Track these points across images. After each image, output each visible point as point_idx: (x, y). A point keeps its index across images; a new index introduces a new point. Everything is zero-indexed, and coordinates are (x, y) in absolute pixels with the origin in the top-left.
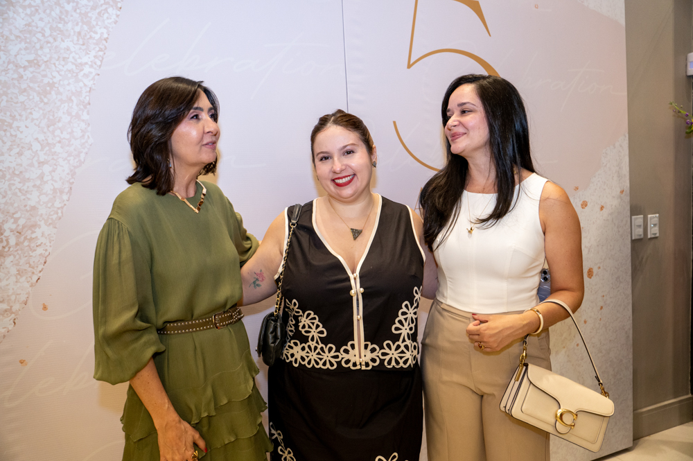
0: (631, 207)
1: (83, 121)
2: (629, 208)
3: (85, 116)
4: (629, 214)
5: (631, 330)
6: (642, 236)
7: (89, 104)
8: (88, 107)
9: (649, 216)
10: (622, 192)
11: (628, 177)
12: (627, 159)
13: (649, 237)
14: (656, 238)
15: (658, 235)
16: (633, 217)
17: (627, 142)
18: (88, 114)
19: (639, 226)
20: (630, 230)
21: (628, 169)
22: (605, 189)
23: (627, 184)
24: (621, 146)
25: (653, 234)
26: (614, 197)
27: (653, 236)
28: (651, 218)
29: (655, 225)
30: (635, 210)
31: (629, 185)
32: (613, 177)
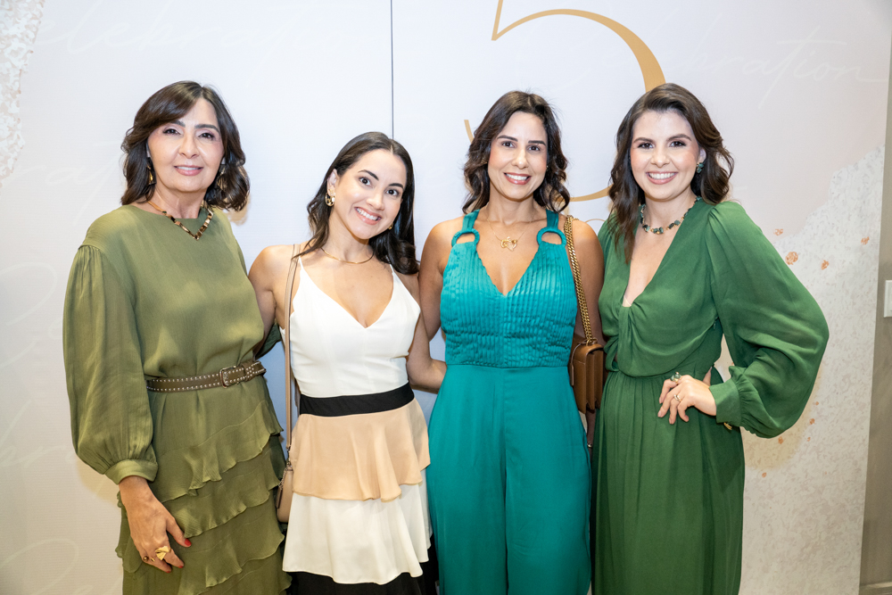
0: (880, 267)
1: (11, 115)
2: (877, 266)
3: (14, 109)
4: (876, 276)
5: (866, 459)
7: (20, 92)
8: (18, 96)
10: (865, 241)
11: (878, 218)
12: (879, 188)
18: (18, 106)
20: (875, 302)
22: (832, 236)
23: (875, 228)
24: (869, 167)
26: (850, 249)
31: (879, 230)
32: (850, 216)
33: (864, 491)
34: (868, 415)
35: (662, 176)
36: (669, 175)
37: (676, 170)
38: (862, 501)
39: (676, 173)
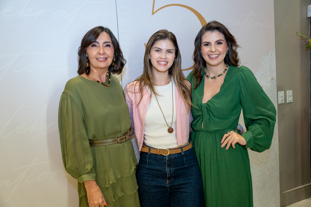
2: (276, 87)
4: (276, 90)
6: (283, 102)
9: (287, 91)
10: (272, 79)
11: (275, 71)
13: (287, 102)
14: (291, 103)
15: (292, 101)
16: (279, 92)
17: (274, 53)
19: (282, 97)
20: (277, 99)
21: (275, 67)
22: (263, 78)
23: (275, 75)
24: (271, 55)
25: (290, 101)
26: (268, 82)
27: (290, 102)
28: (288, 93)
29: (290, 96)
30: (279, 89)
31: (276, 75)
32: (267, 71)
33: (279, 162)
34: (278, 136)
35: (214, 56)
36: (217, 55)
37: (219, 53)
38: (278, 165)
39: (219, 55)
